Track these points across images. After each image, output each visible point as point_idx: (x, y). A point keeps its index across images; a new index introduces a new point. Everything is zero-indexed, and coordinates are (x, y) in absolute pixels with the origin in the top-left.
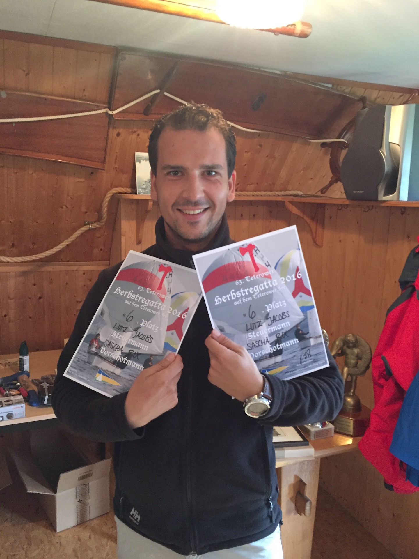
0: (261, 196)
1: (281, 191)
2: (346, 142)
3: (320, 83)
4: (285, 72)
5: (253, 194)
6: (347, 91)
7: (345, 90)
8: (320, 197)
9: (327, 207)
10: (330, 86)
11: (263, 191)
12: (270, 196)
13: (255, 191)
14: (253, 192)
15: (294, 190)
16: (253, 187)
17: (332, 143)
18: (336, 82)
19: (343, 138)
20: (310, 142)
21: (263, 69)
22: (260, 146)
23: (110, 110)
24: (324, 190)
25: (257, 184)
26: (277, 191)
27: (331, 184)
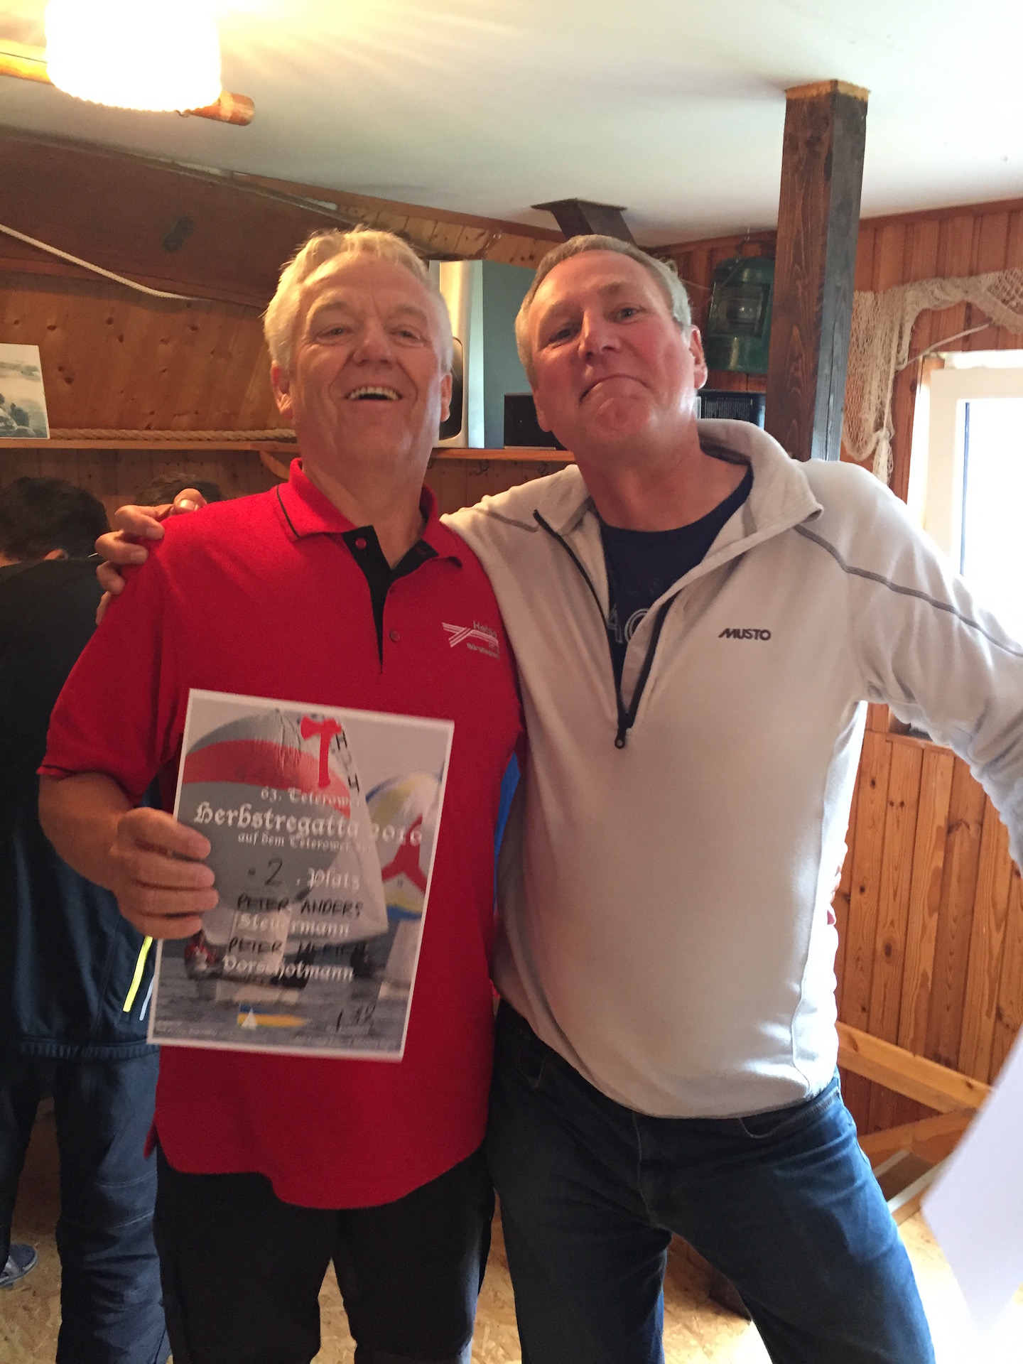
0: (209, 440)
1: (253, 429)
3: (310, 201)
4: (232, 172)
5: (190, 437)
6: (369, 218)
7: (364, 216)
10: (333, 207)
11: (211, 429)
12: (229, 440)
13: (194, 430)
14: (189, 431)
15: (279, 427)
16: (186, 420)
18: (344, 198)
21: (181, 164)
22: (194, 328)
25: (197, 413)
26: (242, 429)
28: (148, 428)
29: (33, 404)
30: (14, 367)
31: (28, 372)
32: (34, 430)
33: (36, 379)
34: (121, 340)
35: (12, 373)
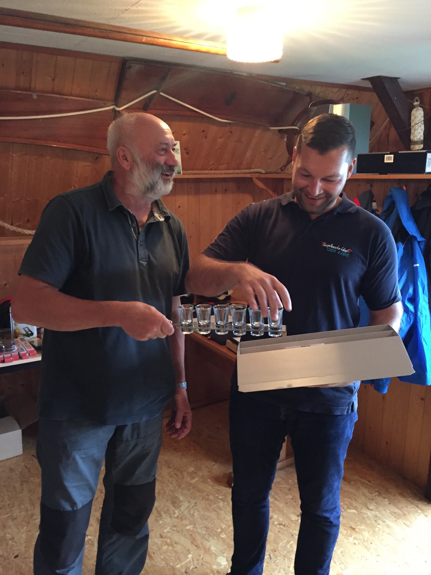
0: (231, 174)
1: (246, 169)
2: (298, 129)
3: (276, 82)
4: (251, 74)
5: (225, 173)
7: (295, 87)
8: (280, 173)
9: (285, 182)
10: (284, 84)
11: (232, 170)
12: (238, 173)
13: (226, 170)
15: (257, 168)
16: (224, 166)
17: (287, 129)
18: (289, 81)
19: (296, 126)
20: (270, 129)
22: (231, 132)
23: (117, 107)
24: (283, 168)
25: (228, 164)
26: (243, 169)
27: (288, 163)
28: (211, 170)
33: (179, 153)
34: (206, 138)
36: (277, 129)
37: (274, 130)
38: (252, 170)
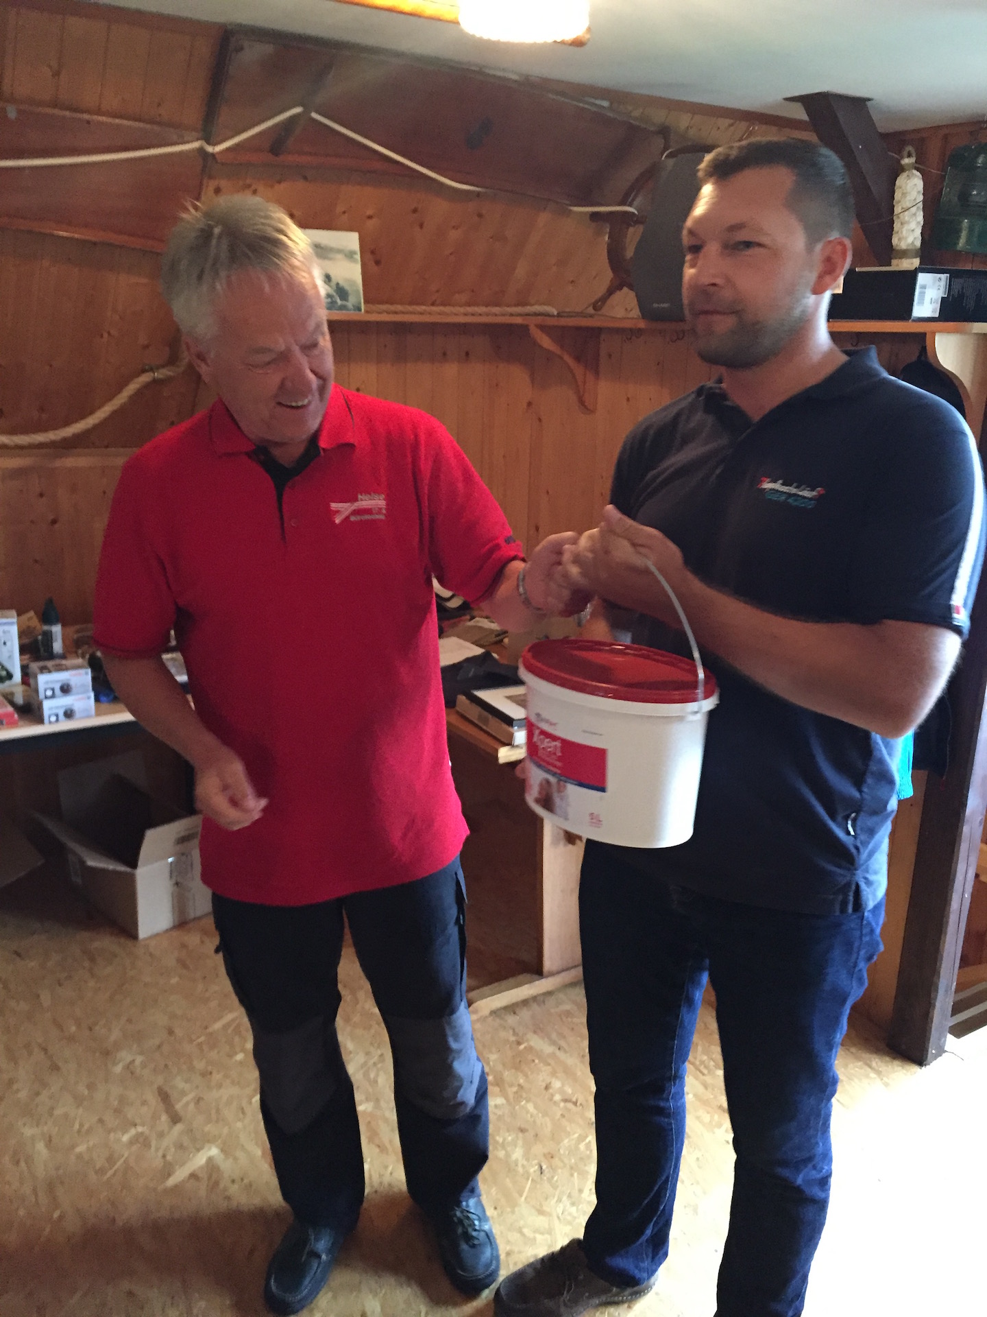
0: (480, 315)
1: (517, 305)
2: (636, 212)
3: (587, 99)
4: (527, 77)
5: (465, 312)
6: (636, 113)
7: (631, 112)
8: (591, 316)
9: (603, 337)
10: (605, 104)
11: (482, 305)
12: (496, 315)
13: (469, 306)
14: (465, 307)
15: (541, 304)
16: (463, 297)
17: (611, 213)
18: (616, 96)
19: (630, 205)
20: (571, 210)
22: (480, 215)
23: (209, 143)
24: (599, 303)
25: (473, 291)
26: (509, 306)
27: (610, 292)
28: (433, 304)
29: (353, 283)
30: (339, 251)
31: (350, 255)
32: (353, 306)
33: (355, 261)
34: (421, 226)
35: (339, 256)
36: (588, 212)
37: (581, 213)
38: (528, 309)
